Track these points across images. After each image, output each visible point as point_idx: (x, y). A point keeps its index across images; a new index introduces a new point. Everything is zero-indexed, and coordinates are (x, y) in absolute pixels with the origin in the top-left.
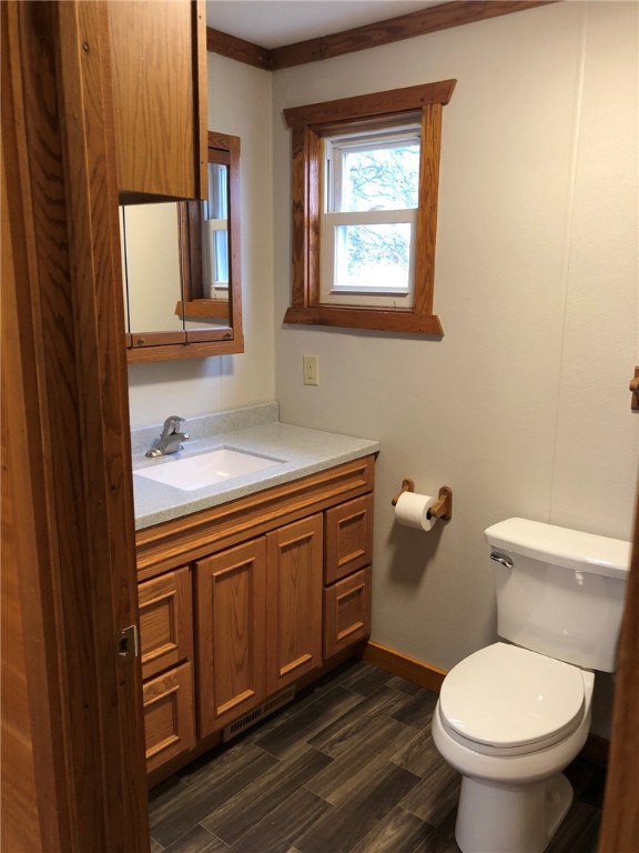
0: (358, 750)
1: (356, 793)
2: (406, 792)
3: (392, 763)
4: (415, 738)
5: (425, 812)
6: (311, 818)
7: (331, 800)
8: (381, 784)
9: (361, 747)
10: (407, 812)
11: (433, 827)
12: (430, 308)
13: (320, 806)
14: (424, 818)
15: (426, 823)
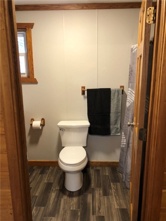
0: (36, 183)
1: (41, 191)
2: (52, 186)
3: (45, 183)
4: (47, 176)
5: (58, 188)
6: (35, 200)
7: (37, 195)
8: (46, 187)
9: (36, 182)
10: (54, 189)
11: (61, 190)
12: (33, 77)
13: (35, 197)
14: (58, 189)
15: (59, 190)
